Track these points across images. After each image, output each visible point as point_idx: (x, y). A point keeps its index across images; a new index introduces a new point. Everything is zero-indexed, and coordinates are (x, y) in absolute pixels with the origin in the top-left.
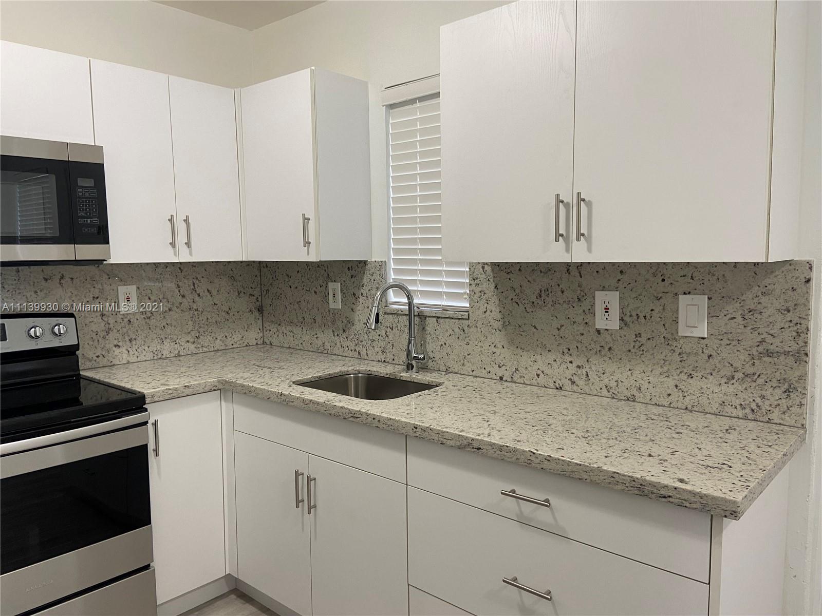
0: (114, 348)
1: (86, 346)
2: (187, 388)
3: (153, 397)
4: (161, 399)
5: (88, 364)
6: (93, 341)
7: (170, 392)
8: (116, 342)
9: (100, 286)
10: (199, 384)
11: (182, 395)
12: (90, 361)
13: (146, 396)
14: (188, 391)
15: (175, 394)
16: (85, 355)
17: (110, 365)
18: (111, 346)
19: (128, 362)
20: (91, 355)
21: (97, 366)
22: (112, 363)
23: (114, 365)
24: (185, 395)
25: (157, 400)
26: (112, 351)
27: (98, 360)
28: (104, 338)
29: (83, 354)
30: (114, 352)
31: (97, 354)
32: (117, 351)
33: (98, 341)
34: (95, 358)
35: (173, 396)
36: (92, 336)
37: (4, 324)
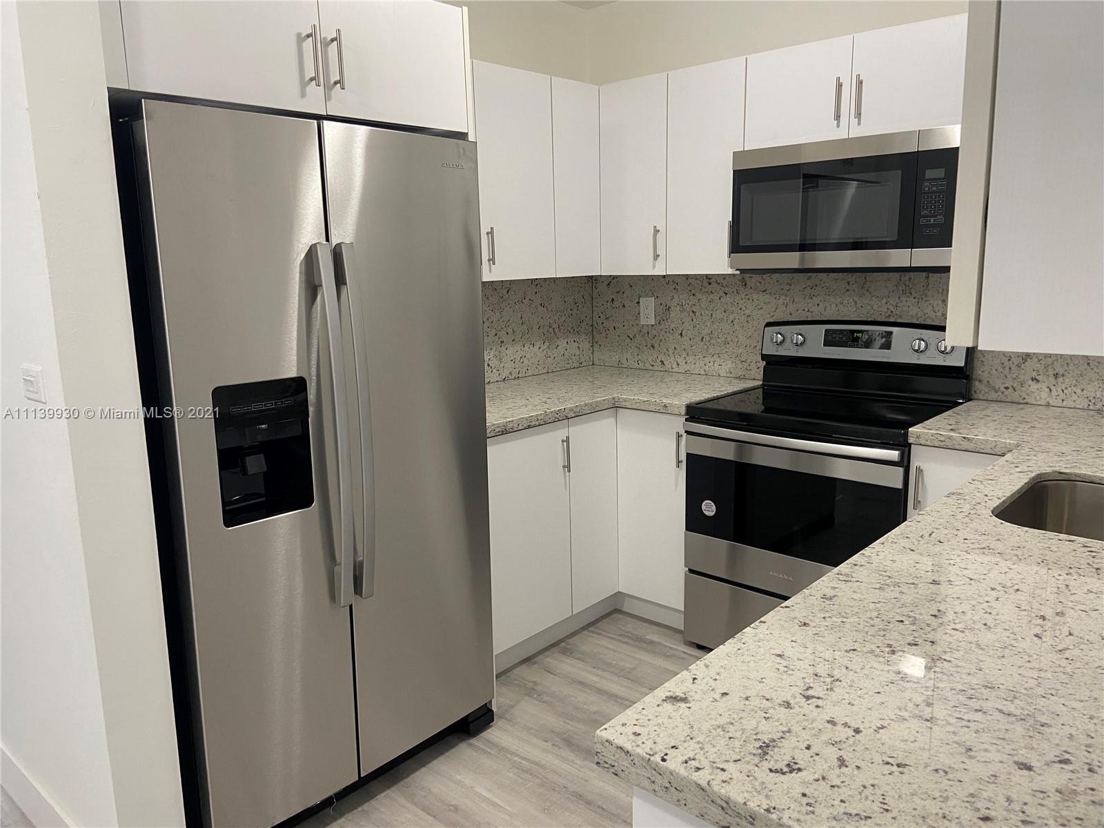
0: (1031, 381)
1: (994, 372)
2: (966, 441)
3: (918, 437)
4: (928, 443)
5: (993, 396)
6: (1004, 368)
7: (942, 439)
8: (1034, 374)
10: (987, 441)
11: (957, 447)
12: (996, 391)
13: (909, 434)
14: (965, 445)
15: (949, 444)
16: (991, 382)
17: (1021, 401)
18: (1028, 377)
19: (1048, 405)
20: (998, 384)
21: (1004, 399)
22: (1025, 401)
23: (1027, 403)
24: (963, 449)
25: (923, 442)
26: (1027, 386)
27: (1006, 392)
28: (1018, 366)
29: (988, 382)
30: (1029, 386)
31: (1006, 385)
32: (1034, 386)
33: (1010, 368)
34: (1003, 389)
35: (945, 446)
36: (1003, 361)
37: (891, 333)
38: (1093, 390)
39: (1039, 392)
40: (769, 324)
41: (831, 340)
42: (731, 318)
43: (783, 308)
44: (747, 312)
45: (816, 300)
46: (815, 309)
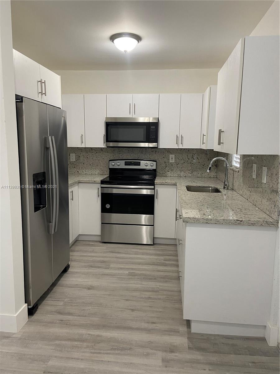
1: (158, 170)
3: (157, 183)
4: (159, 184)
5: (160, 175)
7: (161, 183)
8: (168, 170)
9: (165, 154)
10: (170, 183)
13: (155, 182)
17: (166, 176)
19: (171, 176)
20: (161, 173)
21: (162, 175)
24: (165, 185)
28: (165, 168)
31: (163, 173)
32: (168, 173)
33: (163, 169)
37: (140, 162)
38: (179, 173)
39: (169, 174)
40: (110, 160)
41: (126, 164)
42: (99, 159)
43: (113, 156)
44: (103, 157)
45: (121, 154)
46: (121, 157)
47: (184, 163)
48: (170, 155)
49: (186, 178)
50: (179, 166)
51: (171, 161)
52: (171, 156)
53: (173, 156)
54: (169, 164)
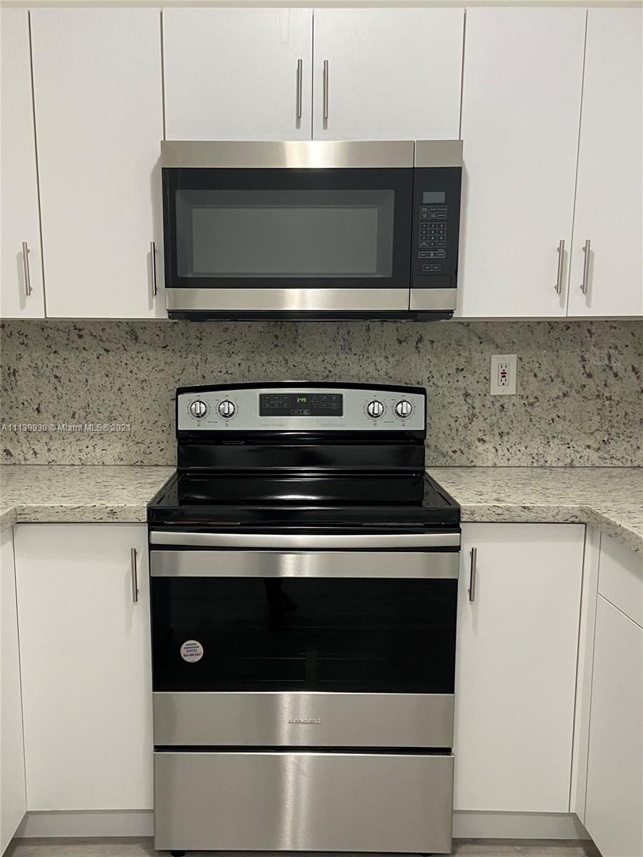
0: (477, 442)
1: (441, 435)
2: (526, 510)
3: (472, 513)
4: (484, 519)
5: (442, 461)
6: (451, 430)
7: (500, 511)
8: (480, 435)
9: (467, 354)
10: (548, 508)
11: (517, 519)
12: (444, 456)
13: (462, 511)
14: (526, 516)
16: (439, 447)
17: (469, 465)
18: (474, 438)
19: (495, 466)
20: (446, 448)
21: (450, 462)
24: (523, 520)
25: (478, 519)
26: (474, 447)
30: (477, 448)
32: (481, 447)
34: (451, 453)
36: (449, 423)
37: (341, 396)
38: (536, 446)
39: (486, 453)
40: (181, 391)
41: (268, 407)
45: (237, 359)
46: (236, 370)
47: (565, 395)
48: (493, 357)
49: (574, 471)
50: (536, 411)
51: (496, 389)
52: (497, 361)
53: (510, 361)
54: (488, 404)
